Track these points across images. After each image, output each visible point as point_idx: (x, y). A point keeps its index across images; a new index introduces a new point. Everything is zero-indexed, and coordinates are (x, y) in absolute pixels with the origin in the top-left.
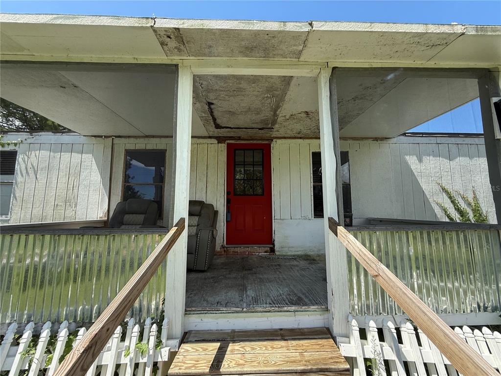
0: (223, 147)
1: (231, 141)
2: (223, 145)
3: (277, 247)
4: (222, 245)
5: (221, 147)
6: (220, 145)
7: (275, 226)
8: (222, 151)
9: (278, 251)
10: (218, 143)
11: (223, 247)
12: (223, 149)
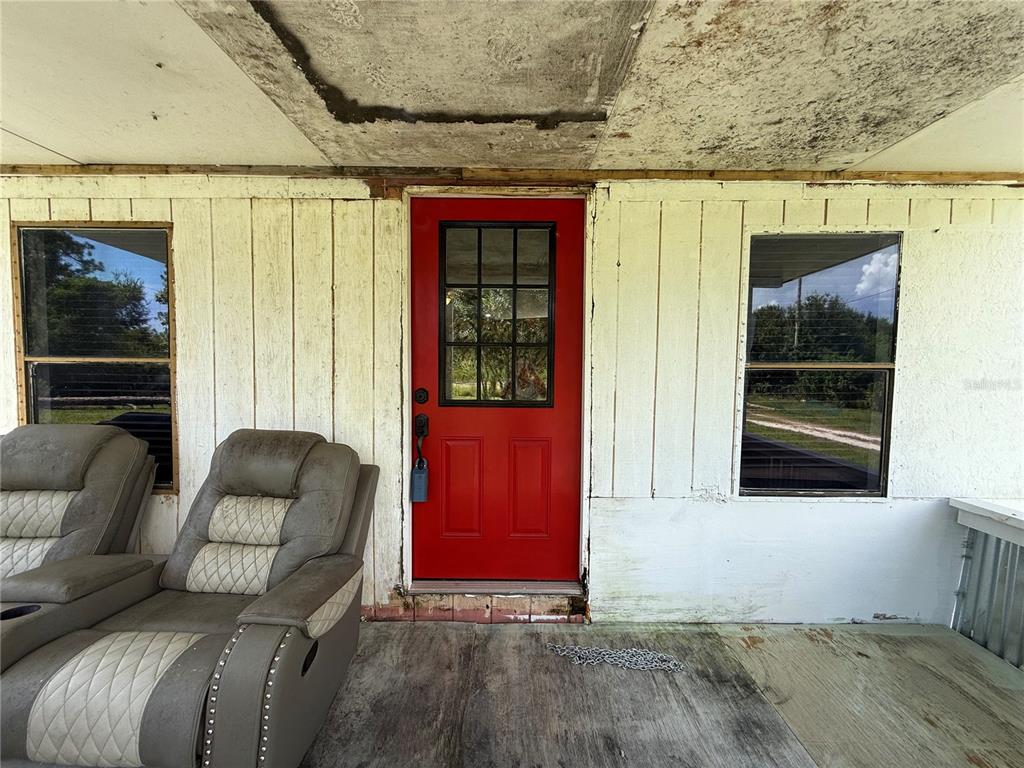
0: (395, 213)
1: (425, 189)
2: (392, 204)
3: (595, 598)
4: (397, 588)
5: (385, 213)
6: (380, 203)
7: (593, 520)
8: (388, 228)
9: (601, 610)
10: (374, 196)
11: (400, 594)
12: (392, 222)
